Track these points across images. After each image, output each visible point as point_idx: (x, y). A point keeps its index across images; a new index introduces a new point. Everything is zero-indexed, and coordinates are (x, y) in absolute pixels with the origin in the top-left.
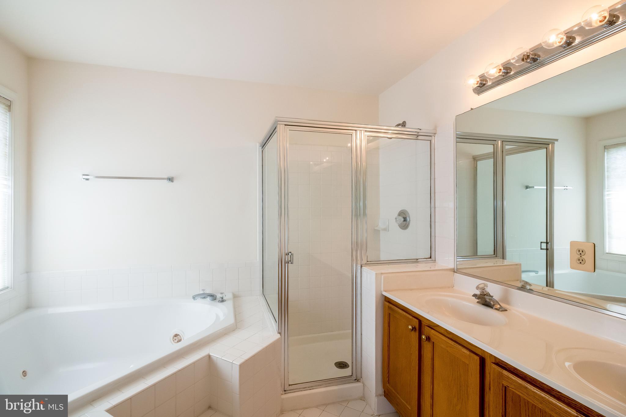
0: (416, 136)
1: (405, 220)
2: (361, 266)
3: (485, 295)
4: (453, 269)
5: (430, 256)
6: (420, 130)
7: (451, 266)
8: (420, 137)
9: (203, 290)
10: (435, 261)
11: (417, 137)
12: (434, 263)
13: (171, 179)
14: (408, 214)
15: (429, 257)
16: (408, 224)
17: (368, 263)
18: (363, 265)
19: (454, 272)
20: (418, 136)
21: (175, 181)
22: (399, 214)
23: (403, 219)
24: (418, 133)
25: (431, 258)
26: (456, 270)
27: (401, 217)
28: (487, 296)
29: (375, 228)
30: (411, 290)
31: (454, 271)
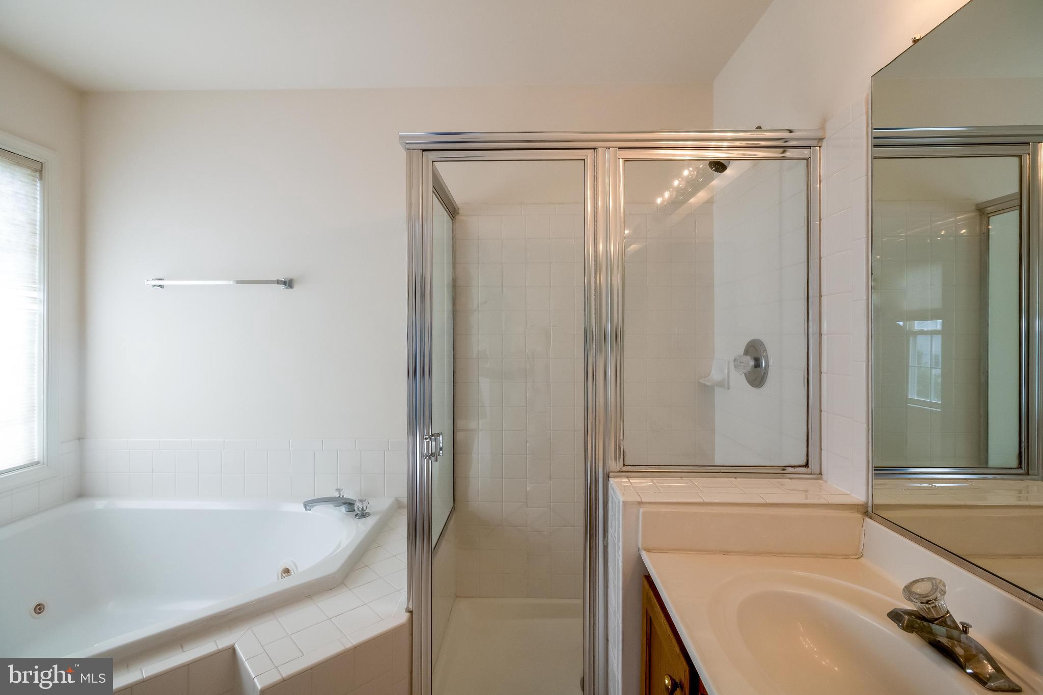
0: (781, 150)
1: (757, 364)
2: (607, 477)
3: (932, 621)
4: (862, 505)
5: (805, 461)
6: (791, 131)
7: (859, 496)
8: (788, 154)
9: (339, 490)
10: (821, 474)
11: (784, 152)
12: (818, 479)
13: (289, 284)
14: (765, 350)
15: (803, 462)
16: (765, 373)
17: (625, 469)
18: (611, 474)
19: (866, 513)
20: (785, 149)
21: (297, 288)
22: (746, 353)
23: (752, 363)
24: (786, 142)
25: (806, 465)
26: (870, 510)
27: (749, 357)
28: (940, 624)
29: (701, 381)
30: (726, 553)
31: (868, 511)
